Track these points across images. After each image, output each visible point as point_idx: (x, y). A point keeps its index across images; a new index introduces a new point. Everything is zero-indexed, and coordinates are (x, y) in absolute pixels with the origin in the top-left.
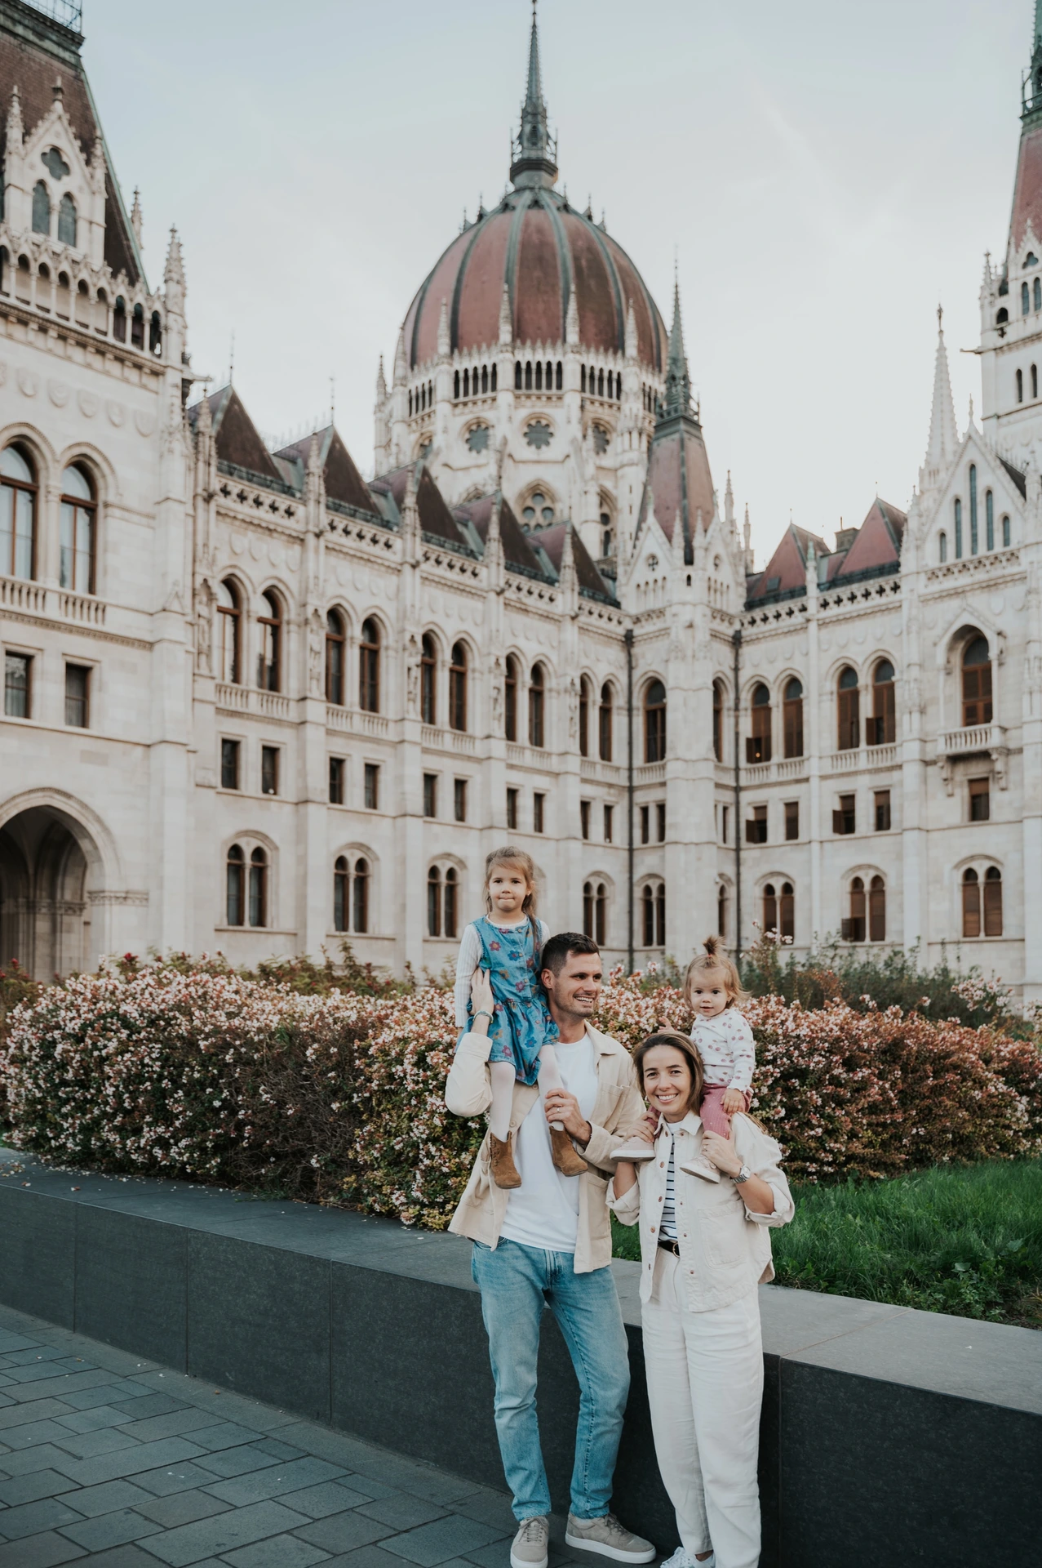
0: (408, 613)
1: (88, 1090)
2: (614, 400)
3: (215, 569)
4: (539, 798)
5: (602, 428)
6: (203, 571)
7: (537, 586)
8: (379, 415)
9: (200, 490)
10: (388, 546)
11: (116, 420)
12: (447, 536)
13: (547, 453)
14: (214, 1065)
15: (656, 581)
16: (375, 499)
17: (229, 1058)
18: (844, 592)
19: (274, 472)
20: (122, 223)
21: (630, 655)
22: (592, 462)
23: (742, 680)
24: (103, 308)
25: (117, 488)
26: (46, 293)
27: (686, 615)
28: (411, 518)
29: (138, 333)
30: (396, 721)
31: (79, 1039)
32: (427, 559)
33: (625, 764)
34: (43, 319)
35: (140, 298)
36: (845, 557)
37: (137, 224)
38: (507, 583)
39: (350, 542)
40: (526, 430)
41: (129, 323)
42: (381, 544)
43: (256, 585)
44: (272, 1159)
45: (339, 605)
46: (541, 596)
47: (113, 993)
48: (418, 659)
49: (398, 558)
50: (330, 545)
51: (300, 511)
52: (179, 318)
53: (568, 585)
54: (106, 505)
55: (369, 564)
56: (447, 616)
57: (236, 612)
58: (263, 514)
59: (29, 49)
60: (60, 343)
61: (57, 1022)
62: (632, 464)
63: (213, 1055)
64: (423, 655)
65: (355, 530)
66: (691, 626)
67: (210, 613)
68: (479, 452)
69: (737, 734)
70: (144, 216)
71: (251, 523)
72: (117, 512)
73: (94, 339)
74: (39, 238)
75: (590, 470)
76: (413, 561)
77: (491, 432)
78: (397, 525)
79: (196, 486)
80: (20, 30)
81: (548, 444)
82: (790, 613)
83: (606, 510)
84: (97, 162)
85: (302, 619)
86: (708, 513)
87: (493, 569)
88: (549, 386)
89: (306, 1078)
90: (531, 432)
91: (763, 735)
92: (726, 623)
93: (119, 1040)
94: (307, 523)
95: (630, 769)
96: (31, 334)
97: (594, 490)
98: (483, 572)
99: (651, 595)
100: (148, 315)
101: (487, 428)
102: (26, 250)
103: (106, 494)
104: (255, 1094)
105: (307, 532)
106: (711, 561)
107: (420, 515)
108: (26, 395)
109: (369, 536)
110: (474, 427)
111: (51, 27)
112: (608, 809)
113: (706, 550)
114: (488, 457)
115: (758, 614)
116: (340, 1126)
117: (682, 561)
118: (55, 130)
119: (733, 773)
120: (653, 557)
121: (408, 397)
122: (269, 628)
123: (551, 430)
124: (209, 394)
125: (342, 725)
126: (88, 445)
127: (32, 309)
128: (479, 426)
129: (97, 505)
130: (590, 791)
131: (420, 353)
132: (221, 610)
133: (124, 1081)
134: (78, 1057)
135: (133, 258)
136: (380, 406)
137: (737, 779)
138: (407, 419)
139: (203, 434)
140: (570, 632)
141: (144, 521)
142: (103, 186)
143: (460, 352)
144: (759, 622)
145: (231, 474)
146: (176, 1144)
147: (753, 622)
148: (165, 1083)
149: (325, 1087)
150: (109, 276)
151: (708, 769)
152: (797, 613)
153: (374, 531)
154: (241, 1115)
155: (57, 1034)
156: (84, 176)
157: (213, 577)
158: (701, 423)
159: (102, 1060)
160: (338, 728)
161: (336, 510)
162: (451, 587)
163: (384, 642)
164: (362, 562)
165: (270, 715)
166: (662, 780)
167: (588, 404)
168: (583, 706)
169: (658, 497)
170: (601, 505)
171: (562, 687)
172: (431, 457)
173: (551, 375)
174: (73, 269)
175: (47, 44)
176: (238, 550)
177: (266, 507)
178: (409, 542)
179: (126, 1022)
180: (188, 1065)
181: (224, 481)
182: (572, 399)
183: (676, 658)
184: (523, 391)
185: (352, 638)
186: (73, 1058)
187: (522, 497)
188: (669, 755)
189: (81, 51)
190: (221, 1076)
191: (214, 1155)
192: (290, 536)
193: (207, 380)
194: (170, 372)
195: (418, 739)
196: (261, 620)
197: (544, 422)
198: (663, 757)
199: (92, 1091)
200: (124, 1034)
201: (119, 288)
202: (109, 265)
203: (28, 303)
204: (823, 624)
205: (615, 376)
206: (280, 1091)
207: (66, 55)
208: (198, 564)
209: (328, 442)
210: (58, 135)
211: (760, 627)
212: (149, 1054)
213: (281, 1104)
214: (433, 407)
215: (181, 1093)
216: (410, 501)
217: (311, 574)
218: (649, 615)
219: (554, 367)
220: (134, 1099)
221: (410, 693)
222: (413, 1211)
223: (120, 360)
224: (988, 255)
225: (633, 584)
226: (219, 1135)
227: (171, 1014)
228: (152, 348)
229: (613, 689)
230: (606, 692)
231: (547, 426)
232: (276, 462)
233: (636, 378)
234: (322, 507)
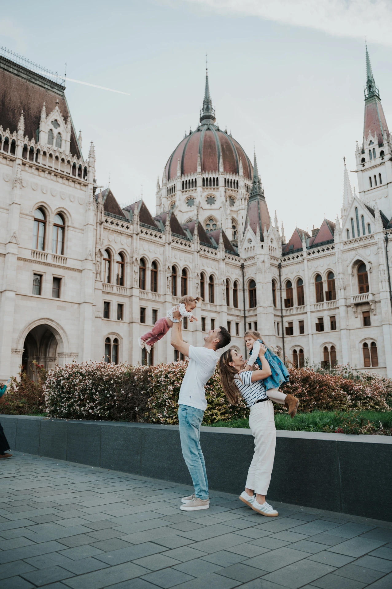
0: (167, 259)
1: (70, 394)
2: (236, 189)
3: (103, 246)
4: (213, 320)
5: (232, 198)
6: (99, 247)
7: (211, 250)
8: (157, 195)
9: (98, 221)
10: (160, 237)
11: (72, 200)
12: (180, 234)
13: (213, 206)
14: (108, 384)
15: (251, 247)
16: (156, 222)
17: (112, 382)
18: (315, 250)
19: (123, 215)
20: (76, 141)
21: (243, 272)
22: (229, 209)
23: (282, 279)
24: (69, 166)
25: (72, 221)
26: (51, 162)
27: (262, 258)
28: (168, 228)
29: (80, 173)
30: (163, 295)
31: (68, 379)
32: (174, 241)
33: (243, 309)
34: (50, 170)
35: (81, 163)
36: (315, 238)
37: (80, 141)
38: (200, 249)
39: (148, 237)
40: (207, 199)
41: (77, 170)
42: (158, 237)
43: (116, 251)
44: (124, 411)
45: (144, 257)
46: (212, 253)
47: (77, 367)
48: (171, 274)
49: (164, 241)
50: (141, 238)
51: (131, 227)
52: (93, 169)
53: (222, 249)
54: (68, 227)
55: (154, 244)
56: (180, 260)
57: (109, 260)
58: (119, 228)
59: (48, 91)
60: (55, 177)
61: (62, 375)
62: (243, 209)
63: (107, 381)
64: (172, 273)
65: (149, 232)
66: (263, 262)
67: (101, 260)
68: (191, 207)
69: (281, 298)
70: (82, 138)
71: (115, 231)
72: (71, 229)
73: (66, 176)
74: (50, 146)
75: (228, 212)
76: (169, 242)
77: (195, 200)
78: (163, 231)
79: (97, 220)
80: (46, 86)
81: (214, 203)
82: (298, 257)
83: (234, 224)
84: (69, 123)
85: (131, 262)
86: (268, 225)
87: (196, 244)
88: (214, 185)
89: (134, 386)
90: (208, 200)
91: (290, 298)
92: (276, 261)
93: (79, 379)
94: (133, 231)
95: (244, 310)
96: (46, 174)
97: (230, 218)
98: (192, 245)
99: (250, 252)
100: (83, 168)
101: (193, 199)
102: (45, 150)
103: (68, 223)
104: (120, 391)
105: (133, 234)
106: (270, 240)
107: (171, 228)
108: (44, 193)
109: (154, 234)
110: (189, 199)
111: (56, 85)
112: (237, 324)
113: (268, 237)
114: (194, 208)
115: (286, 257)
116: (144, 398)
117: (260, 240)
118: (56, 114)
119: (280, 311)
120: (250, 239)
121: (167, 189)
122: (120, 265)
123: (215, 199)
124: (102, 191)
125: (145, 297)
126: (63, 208)
127: (47, 167)
128: (191, 198)
129: (65, 227)
130: (230, 318)
131: (171, 176)
132: (105, 259)
133: (81, 390)
134: (67, 384)
135: (79, 151)
136: (158, 193)
137: (282, 313)
138: (167, 196)
139: (100, 203)
140: (222, 264)
141: (80, 231)
142: (70, 130)
143: (184, 175)
144: (287, 260)
145: (109, 216)
146: (96, 408)
147: (285, 260)
148: (93, 391)
149: (140, 388)
150: (71, 156)
151: (271, 310)
152: (300, 257)
153: (156, 233)
154: (115, 398)
155: (61, 378)
156: (64, 127)
157: (102, 249)
158: (265, 196)
159: (75, 385)
160: (143, 298)
161: (143, 226)
162: (182, 250)
163: (159, 269)
164: (152, 243)
165: (120, 294)
166: (255, 314)
167: (227, 191)
168: (228, 289)
169: (251, 220)
170: (232, 223)
171: (220, 283)
172: (175, 208)
173: (215, 182)
174: (60, 154)
175: (54, 90)
176: (110, 240)
177: (120, 226)
178: (167, 236)
179: (81, 374)
180: (100, 385)
181: (106, 218)
182: (222, 189)
183: (259, 272)
184: (206, 187)
185: (148, 268)
186: (66, 385)
187: (205, 221)
188: (257, 305)
189: (65, 91)
190: (109, 387)
191: (107, 411)
192: (128, 235)
193: (101, 187)
194: (89, 185)
195: (171, 301)
196: (118, 262)
197: (212, 197)
198: (256, 306)
199: (71, 394)
200: (81, 377)
201: (74, 160)
202: (71, 153)
203: (45, 165)
204: (309, 260)
205: (236, 181)
206: (127, 390)
207: (60, 93)
208: (97, 244)
209: (140, 205)
210: (57, 116)
211: (287, 262)
212: (88, 383)
213: (127, 394)
214: (175, 193)
215: (98, 393)
216: (168, 223)
217: (135, 248)
218: (249, 259)
219: (216, 179)
220: (84, 396)
221: (168, 285)
222: (164, 419)
223: (74, 182)
224: (357, 142)
225: (243, 248)
226: (108, 405)
227: (95, 371)
228: (84, 178)
229: (237, 283)
230: (235, 284)
231: (214, 198)
232: (123, 211)
233: (243, 182)
234: (139, 225)
